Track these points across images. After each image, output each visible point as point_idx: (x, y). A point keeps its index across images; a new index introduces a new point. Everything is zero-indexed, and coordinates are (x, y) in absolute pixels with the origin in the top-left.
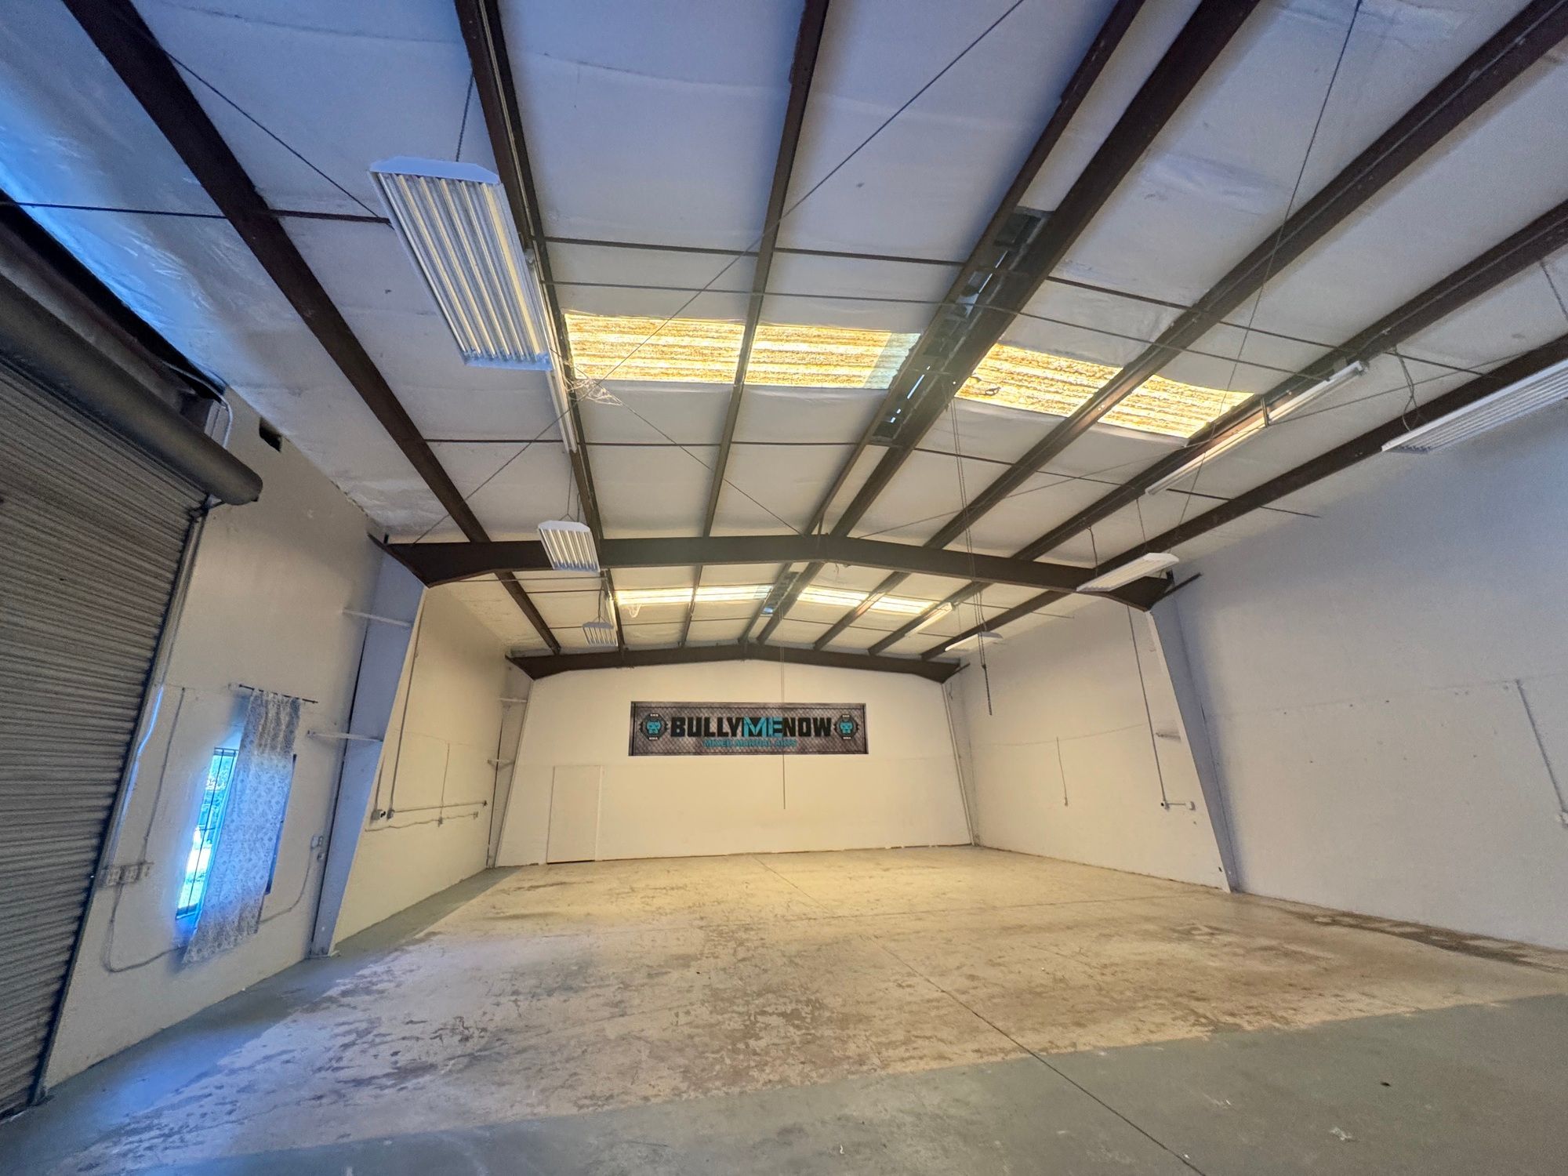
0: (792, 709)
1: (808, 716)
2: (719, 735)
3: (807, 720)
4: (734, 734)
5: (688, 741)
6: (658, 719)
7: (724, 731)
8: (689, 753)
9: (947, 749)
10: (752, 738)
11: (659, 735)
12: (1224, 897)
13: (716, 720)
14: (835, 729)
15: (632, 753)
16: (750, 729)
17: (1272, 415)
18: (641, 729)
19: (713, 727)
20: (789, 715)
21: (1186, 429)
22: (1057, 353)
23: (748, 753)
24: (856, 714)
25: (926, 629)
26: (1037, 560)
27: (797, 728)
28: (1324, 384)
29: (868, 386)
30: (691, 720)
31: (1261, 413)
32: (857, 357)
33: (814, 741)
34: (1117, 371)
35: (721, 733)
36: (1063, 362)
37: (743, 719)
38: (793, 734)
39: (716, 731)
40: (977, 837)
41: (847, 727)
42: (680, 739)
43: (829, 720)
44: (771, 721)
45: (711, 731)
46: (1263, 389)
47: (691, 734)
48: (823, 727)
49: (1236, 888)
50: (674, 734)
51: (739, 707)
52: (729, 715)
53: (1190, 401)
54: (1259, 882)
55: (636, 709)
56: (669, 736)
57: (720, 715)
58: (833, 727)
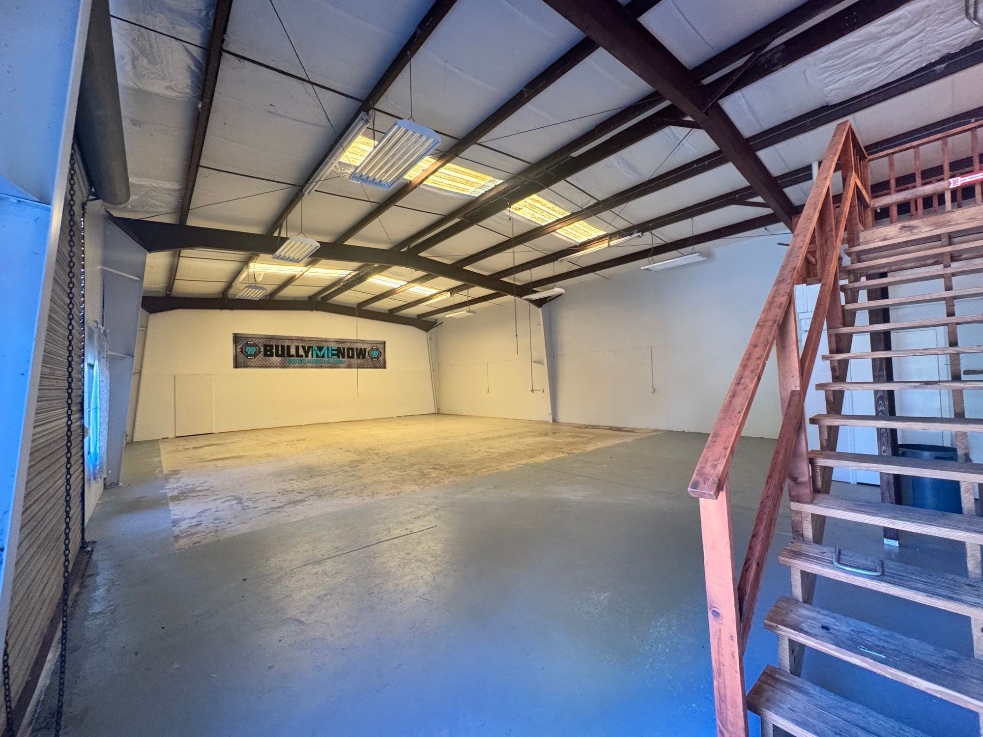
0: (343, 342)
1: (352, 346)
2: (296, 357)
3: (352, 349)
4: (307, 356)
5: (275, 359)
6: (255, 345)
7: (300, 354)
8: (277, 367)
9: (427, 367)
10: (319, 359)
11: (255, 355)
12: (552, 424)
13: (294, 347)
14: (369, 355)
15: (236, 366)
16: (317, 353)
17: (611, 243)
18: (241, 351)
19: (293, 352)
20: (341, 346)
21: (581, 240)
22: (551, 202)
23: (316, 367)
24: (380, 346)
25: (431, 304)
26: (502, 279)
27: (346, 354)
28: (629, 237)
29: (470, 194)
30: (277, 347)
31: (607, 241)
32: (473, 183)
33: (355, 361)
34: (568, 214)
35: (298, 355)
36: (551, 205)
37: (312, 347)
38: (344, 357)
39: (294, 354)
40: (439, 409)
41: (375, 354)
42: (270, 358)
43: (365, 349)
44: (330, 349)
45: (291, 354)
46: (610, 232)
47: (277, 355)
48: (361, 353)
49: (554, 421)
50: (265, 355)
51: (310, 340)
52: (303, 344)
53: (586, 230)
54: (562, 418)
55: (237, 338)
56: (262, 356)
57: (297, 344)
58: (367, 353)
